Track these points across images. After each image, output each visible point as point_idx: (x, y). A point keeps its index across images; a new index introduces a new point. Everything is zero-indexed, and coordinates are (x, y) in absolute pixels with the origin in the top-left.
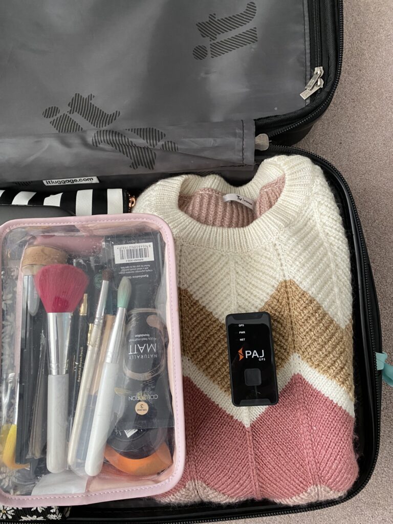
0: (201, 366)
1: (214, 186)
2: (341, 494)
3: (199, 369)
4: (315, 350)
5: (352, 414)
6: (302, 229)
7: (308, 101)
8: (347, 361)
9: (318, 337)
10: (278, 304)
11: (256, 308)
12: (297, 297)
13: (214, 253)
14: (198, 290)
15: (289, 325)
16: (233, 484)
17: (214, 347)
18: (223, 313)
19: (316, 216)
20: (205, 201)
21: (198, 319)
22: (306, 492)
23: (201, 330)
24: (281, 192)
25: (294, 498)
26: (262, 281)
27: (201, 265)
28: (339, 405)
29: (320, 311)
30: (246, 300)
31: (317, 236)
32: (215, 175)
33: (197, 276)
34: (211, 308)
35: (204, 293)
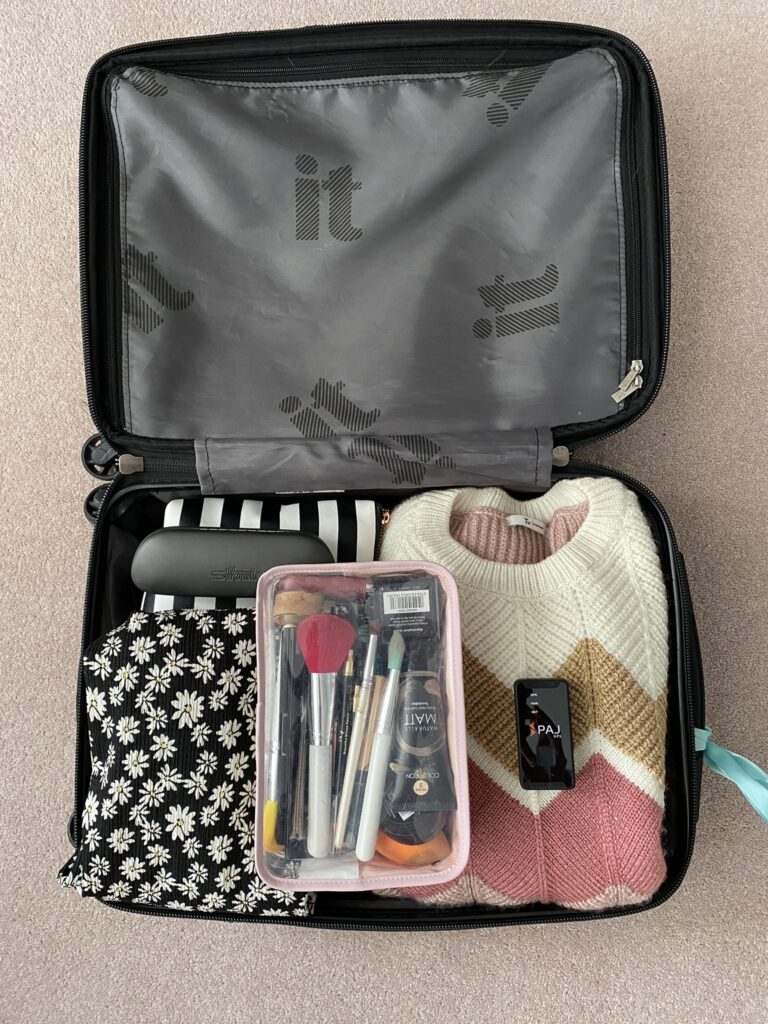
0: (482, 740)
1: (494, 505)
2: (646, 897)
3: (478, 743)
4: (620, 726)
5: (662, 803)
6: (608, 571)
7: (622, 405)
8: (657, 741)
9: (624, 711)
10: (577, 668)
11: (550, 671)
12: (601, 661)
13: (497, 599)
14: (477, 645)
15: (589, 694)
16: (516, 882)
17: (497, 717)
18: (508, 675)
19: (627, 554)
20: (485, 525)
21: (477, 681)
22: (603, 893)
23: (482, 695)
24: (583, 520)
25: (588, 901)
26: (557, 637)
27: (481, 614)
28: (646, 793)
29: (627, 679)
30: (538, 660)
31: (626, 582)
32: (495, 489)
33: (476, 628)
34: (494, 668)
35: (484, 649)
